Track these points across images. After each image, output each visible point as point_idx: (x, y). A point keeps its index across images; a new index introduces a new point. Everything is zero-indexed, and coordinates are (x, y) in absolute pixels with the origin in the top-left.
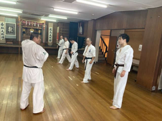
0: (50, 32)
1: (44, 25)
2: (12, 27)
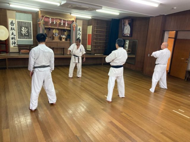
0: (79, 33)
1: (74, 23)
2: (27, 28)
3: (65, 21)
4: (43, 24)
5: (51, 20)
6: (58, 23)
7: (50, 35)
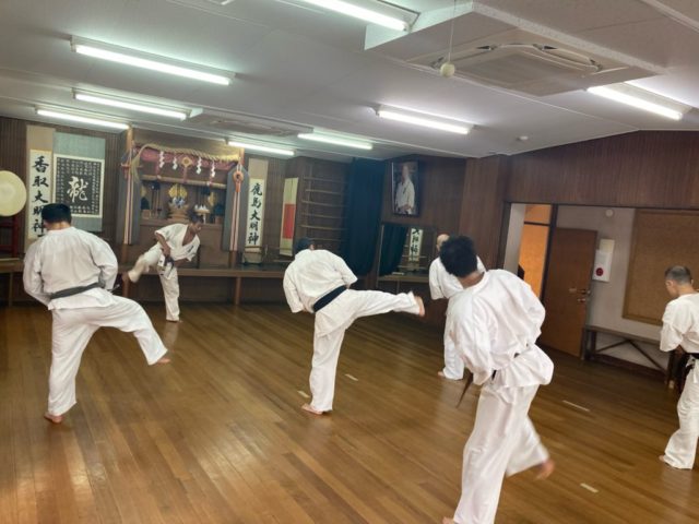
0: (256, 200)
1: (239, 170)
2: (86, 178)
3: (209, 161)
4: (138, 169)
5: (162, 158)
6: (186, 166)
7: (159, 204)
